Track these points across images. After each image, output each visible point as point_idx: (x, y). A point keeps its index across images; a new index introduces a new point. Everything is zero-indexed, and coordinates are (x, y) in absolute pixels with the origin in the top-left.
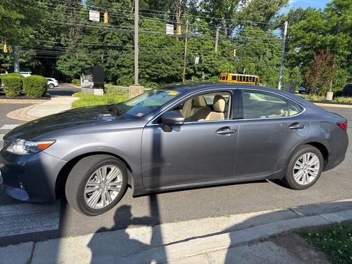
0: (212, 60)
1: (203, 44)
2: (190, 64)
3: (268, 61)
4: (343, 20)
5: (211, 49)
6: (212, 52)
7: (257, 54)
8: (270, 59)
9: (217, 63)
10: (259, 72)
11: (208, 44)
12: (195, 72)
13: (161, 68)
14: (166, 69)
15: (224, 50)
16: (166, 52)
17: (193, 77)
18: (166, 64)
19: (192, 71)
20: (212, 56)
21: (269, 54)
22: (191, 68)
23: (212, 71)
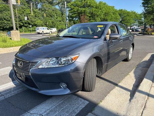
0: (31, 19)
1: (25, 11)
2: (20, 21)
3: (56, 19)
4: (87, 2)
5: (30, 14)
6: (30, 15)
7: (51, 16)
8: (57, 19)
9: (33, 20)
10: (54, 24)
11: (28, 11)
12: (24, 24)
13: (4, 23)
14: (8, 23)
15: (36, 14)
16: (5, 14)
17: (23, 27)
18: (7, 20)
19: (22, 24)
20: (31, 16)
21: (56, 16)
22: (21, 22)
23: (32, 24)
